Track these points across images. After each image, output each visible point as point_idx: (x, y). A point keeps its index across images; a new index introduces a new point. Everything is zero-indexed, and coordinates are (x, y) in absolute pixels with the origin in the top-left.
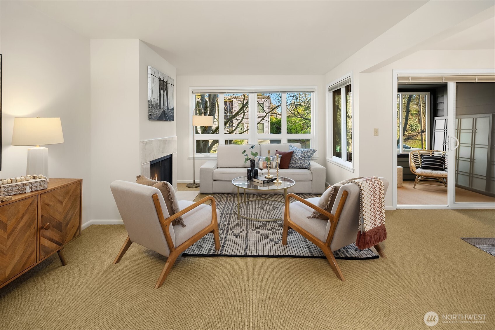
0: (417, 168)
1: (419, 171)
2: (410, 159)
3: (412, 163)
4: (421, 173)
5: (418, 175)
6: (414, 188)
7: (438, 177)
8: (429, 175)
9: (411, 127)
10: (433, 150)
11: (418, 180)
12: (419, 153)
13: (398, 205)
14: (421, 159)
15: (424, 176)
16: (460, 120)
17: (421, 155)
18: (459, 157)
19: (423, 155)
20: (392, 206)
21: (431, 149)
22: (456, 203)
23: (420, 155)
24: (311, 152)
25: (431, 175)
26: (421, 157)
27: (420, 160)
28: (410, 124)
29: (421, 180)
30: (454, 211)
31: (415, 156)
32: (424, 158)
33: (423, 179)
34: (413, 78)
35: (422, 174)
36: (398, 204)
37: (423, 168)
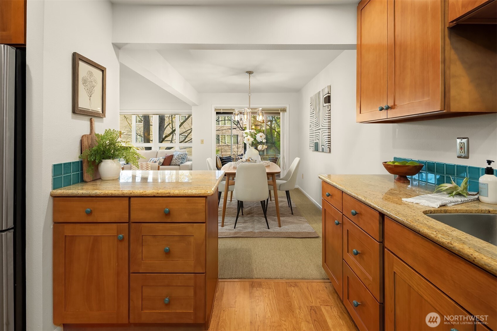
24: (184, 155)
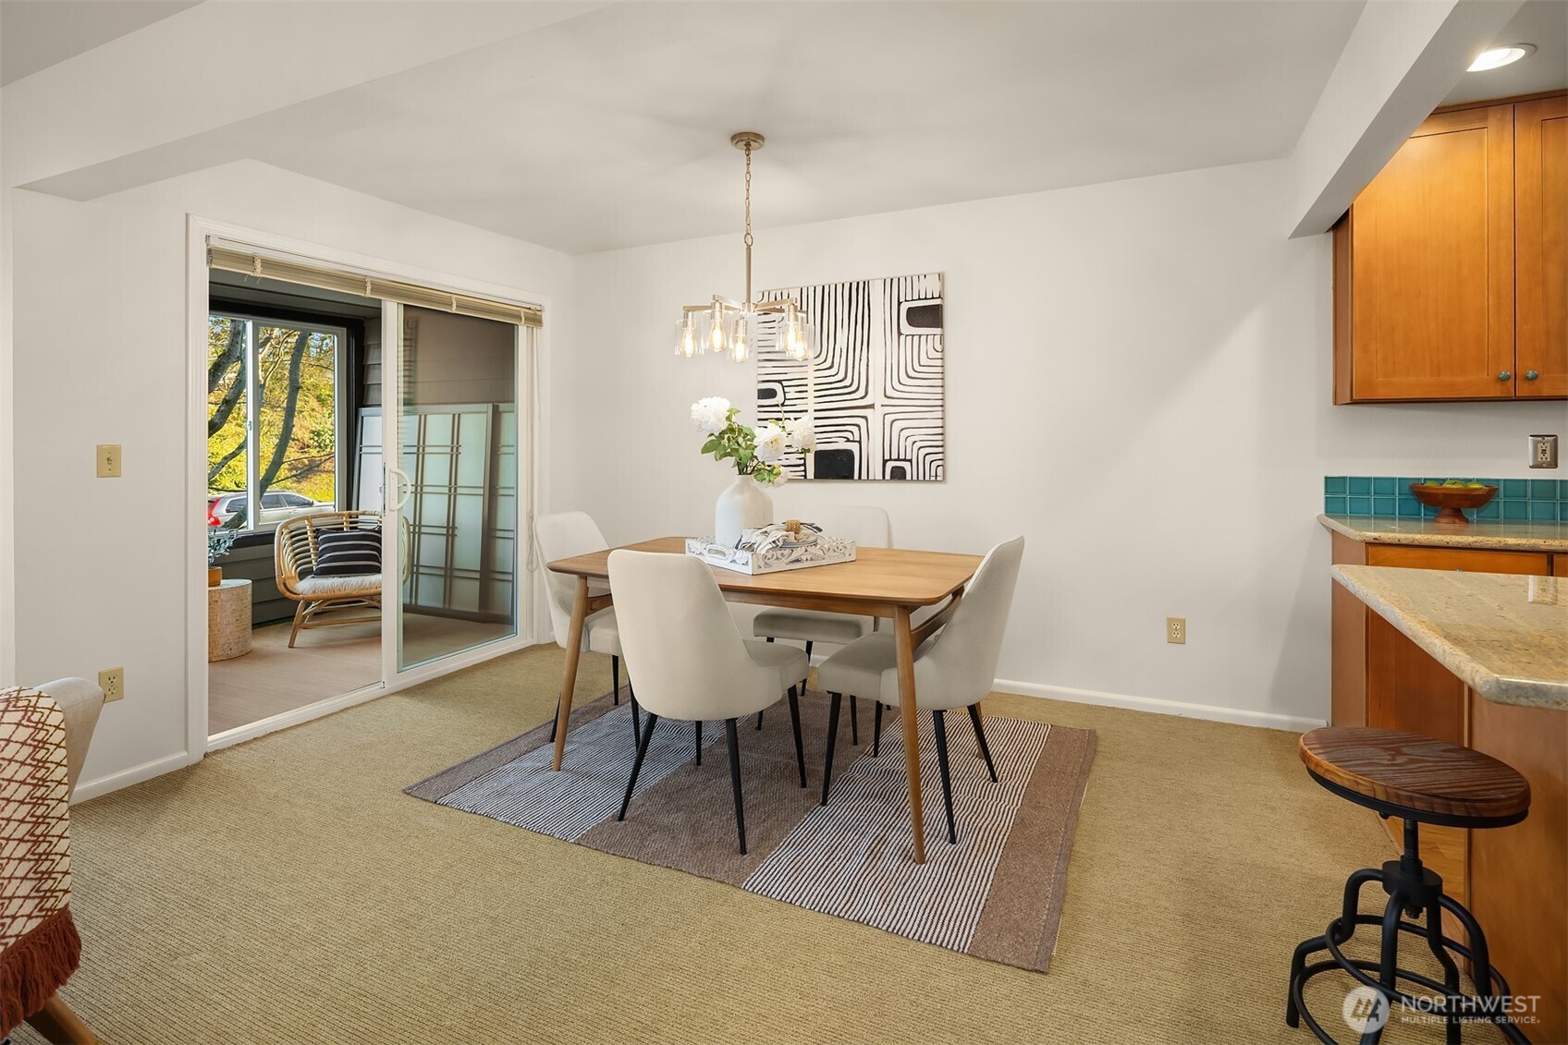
0: (302, 575)
1: (306, 587)
2: (279, 549)
3: (285, 561)
4: (314, 592)
5: (303, 598)
6: (291, 646)
7: (364, 596)
8: (338, 593)
9: (316, 438)
10: (354, 511)
11: (304, 617)
12: (311, 526)
13: (210, 738)
14: (315, 543)
15: (325, 600)
16: (423, 417)
17: (317, 532)
18: (420, 526)
19: (324, 528)
20: (186, 749)
21: (349, 508)
22: (404, 669)
23: (314, 532)
25: (343, 593)
26: (315, 538)
27: (314, 550)
28: (314, 429)
29: (316, 614)
30: (397, 698)
31: (297, 536)
32: (326, 540)
33: (323, 607)
34: (267, 264)
35: (316, 595)
36: (209, 735)
37: (325, 572)
